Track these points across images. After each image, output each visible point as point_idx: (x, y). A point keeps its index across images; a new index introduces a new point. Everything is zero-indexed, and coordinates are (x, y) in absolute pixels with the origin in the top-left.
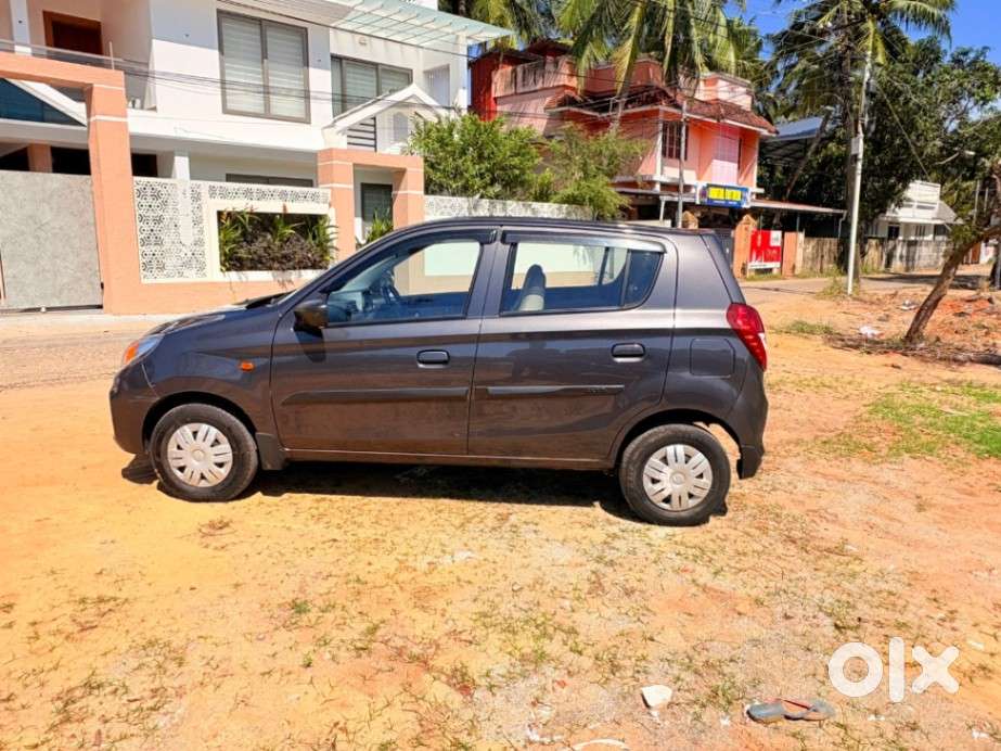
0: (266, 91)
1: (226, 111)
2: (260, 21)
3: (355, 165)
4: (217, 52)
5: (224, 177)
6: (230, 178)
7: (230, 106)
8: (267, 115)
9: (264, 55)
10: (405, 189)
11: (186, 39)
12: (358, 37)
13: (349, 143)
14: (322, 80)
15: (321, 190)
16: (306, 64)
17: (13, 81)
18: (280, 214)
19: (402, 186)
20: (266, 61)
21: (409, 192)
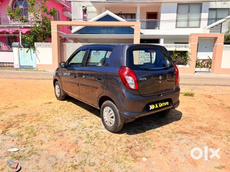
0: (188, 21)
1: (176, 27)
2: (189, 4)
3: (199, 37)
4: (176, 14)
5: (174, 43)
6: (175, 43)
7: (178, 26)
8: (188, 27)
9: (189, 12)
10: (217, 43)
11: (169, 12)
12: (223, 2)
13: (210, 32)
14: (205, 15)
15: (189, 45)
16: (201, 12)
17: (132, 27)
18: (174, 51)
19: (216, 43)
20: (189, 13)
21: (217, 44)
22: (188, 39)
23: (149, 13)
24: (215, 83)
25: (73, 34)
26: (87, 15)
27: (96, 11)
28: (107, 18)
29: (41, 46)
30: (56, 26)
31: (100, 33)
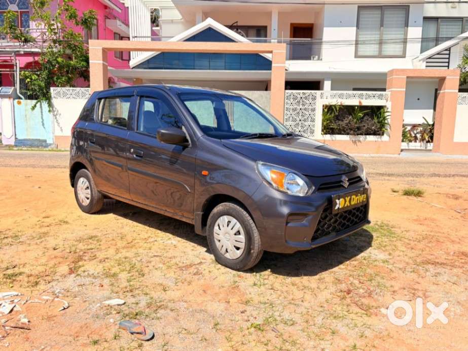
0: (381, 43)
1: (356, 56)
2: (381, 6)
3: (408, 77)
4: (355, 28)
7: (360, 53)
8: (380, 56)
9: (382, 25)
10: (445, 89)
11: (341, 24)
12: (450, 4)
13: (426, 66)
14: (415, 32)
15: (388, 93)
16: (407, 25)
18: (358, 106)
19: (443, 88)
20: (382, 28)
21: (446, 91)
22: (385, 82)
23: (295, 26)
24: (452, 171)
25: (132, 68)
26: (161, 28)
27: (181, 19)
28: (209, 35)
29: (65, 95)
30: (101, 51)
31: (193, 67)
